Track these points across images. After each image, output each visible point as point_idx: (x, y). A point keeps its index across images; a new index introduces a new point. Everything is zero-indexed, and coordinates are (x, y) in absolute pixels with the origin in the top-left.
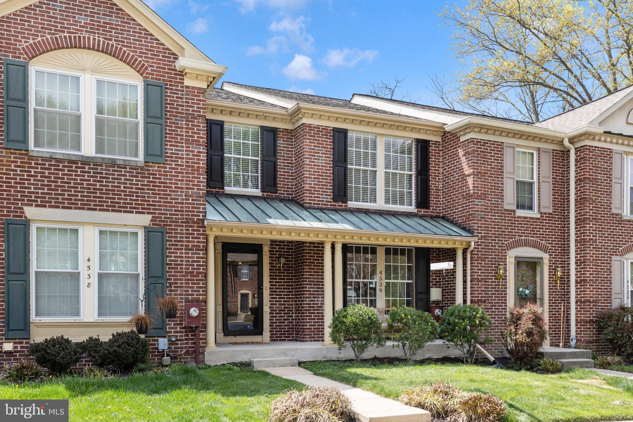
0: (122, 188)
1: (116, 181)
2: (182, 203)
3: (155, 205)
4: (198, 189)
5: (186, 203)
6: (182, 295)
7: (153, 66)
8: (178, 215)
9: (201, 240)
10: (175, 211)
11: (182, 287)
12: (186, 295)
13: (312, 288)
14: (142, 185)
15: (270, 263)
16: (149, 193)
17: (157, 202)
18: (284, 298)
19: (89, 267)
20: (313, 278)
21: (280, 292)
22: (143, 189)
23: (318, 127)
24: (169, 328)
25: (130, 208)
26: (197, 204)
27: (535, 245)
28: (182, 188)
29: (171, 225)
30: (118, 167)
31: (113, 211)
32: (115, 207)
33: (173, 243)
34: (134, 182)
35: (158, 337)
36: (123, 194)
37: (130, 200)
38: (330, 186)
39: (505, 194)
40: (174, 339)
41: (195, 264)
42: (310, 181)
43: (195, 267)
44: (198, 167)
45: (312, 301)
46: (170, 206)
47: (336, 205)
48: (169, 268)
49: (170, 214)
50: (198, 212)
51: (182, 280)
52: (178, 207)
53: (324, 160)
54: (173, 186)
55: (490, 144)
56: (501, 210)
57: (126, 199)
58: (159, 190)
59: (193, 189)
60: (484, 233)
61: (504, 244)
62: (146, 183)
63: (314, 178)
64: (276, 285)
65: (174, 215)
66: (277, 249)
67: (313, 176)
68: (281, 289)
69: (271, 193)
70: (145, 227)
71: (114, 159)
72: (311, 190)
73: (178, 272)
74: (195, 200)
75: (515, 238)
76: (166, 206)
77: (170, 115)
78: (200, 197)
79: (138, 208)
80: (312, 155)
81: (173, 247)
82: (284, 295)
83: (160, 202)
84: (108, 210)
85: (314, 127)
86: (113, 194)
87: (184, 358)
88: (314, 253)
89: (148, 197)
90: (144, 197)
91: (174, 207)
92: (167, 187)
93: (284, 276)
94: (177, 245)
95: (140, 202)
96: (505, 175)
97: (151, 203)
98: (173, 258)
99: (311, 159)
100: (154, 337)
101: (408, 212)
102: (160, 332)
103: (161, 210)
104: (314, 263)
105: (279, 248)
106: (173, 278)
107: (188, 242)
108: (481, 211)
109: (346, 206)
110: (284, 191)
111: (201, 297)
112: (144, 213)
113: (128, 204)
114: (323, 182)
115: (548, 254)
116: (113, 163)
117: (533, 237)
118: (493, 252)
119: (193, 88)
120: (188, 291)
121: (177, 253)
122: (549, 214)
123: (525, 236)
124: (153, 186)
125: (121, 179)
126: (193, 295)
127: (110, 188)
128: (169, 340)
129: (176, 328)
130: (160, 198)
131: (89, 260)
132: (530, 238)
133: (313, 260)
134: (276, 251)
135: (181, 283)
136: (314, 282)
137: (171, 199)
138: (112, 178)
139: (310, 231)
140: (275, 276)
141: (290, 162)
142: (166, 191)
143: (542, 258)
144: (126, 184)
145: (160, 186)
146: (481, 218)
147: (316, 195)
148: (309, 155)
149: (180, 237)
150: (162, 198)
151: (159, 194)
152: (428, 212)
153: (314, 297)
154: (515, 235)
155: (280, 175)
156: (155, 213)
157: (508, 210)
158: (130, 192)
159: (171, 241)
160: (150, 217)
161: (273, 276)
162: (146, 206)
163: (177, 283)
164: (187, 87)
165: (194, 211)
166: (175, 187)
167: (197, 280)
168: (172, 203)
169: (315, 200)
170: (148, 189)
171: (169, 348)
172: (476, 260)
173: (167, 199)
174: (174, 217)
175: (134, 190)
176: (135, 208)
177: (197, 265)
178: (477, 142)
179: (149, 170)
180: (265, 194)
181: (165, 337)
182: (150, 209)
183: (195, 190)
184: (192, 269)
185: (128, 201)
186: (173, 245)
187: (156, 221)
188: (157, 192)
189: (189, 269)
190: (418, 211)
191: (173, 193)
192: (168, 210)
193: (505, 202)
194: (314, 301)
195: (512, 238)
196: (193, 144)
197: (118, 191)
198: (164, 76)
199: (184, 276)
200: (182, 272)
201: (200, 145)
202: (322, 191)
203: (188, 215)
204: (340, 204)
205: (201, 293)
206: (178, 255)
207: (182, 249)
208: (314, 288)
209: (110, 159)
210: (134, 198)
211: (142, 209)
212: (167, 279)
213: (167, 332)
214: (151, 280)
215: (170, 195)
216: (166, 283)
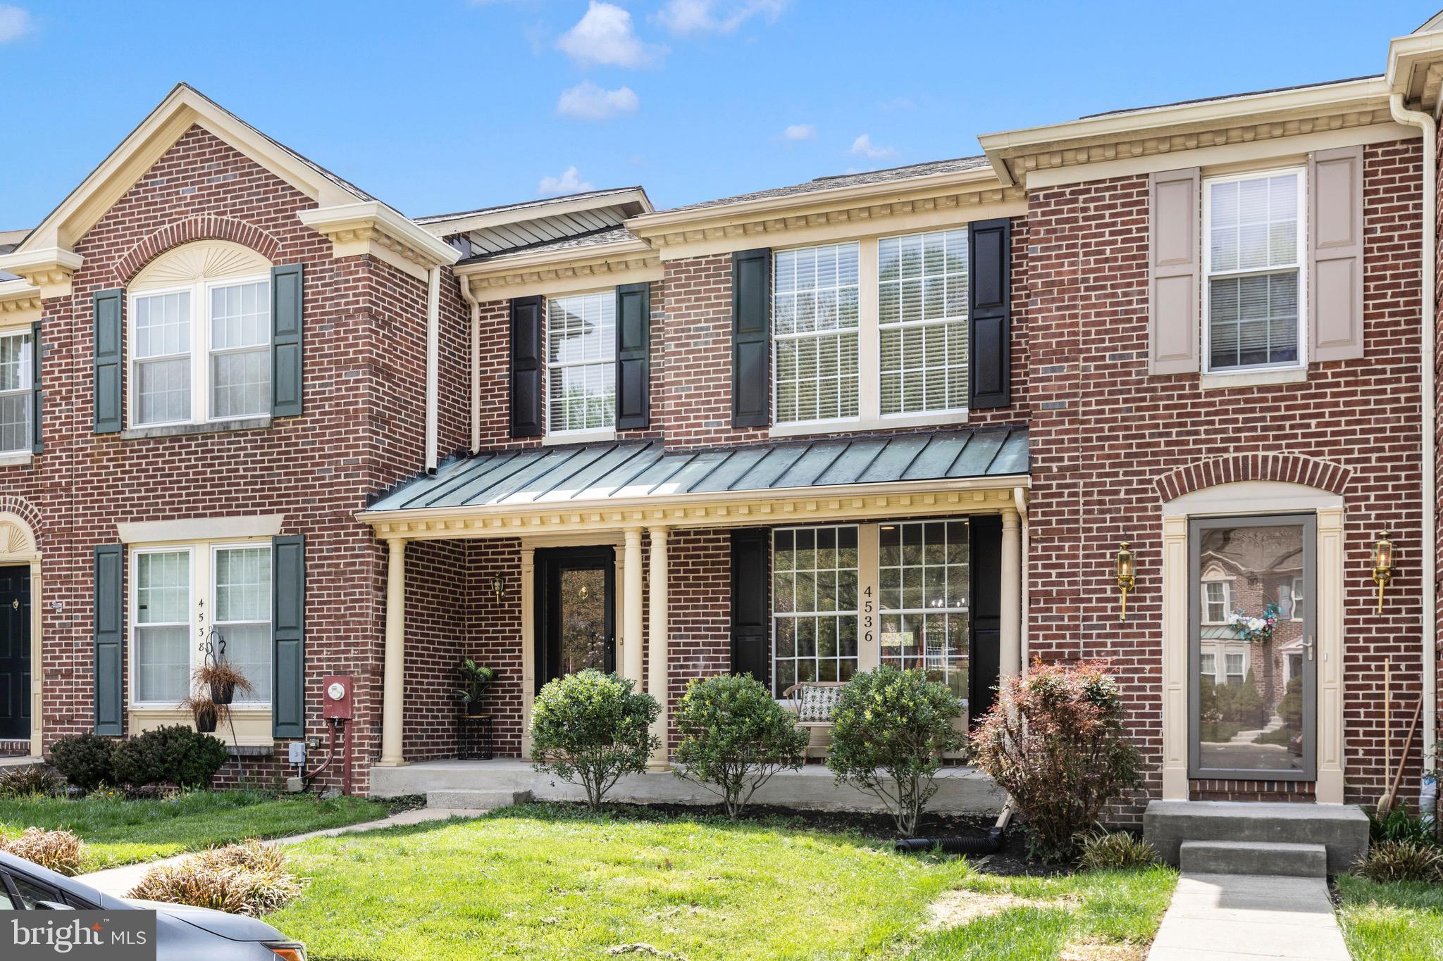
0: (241, 472)
1: (233, 460)
2: (331, 485)
3: (289, 495)
4: (355, 454)
5: (337, 484)
6: (329, 659)
7: (285, 239)
8: (323, 508)
9: (357, 552)
10: (321, 500)
11: (330, 645)
13: (681, 637)
14: (269, 461)
16: (279, 475)
17: (291, 488)
19: (201, 616)
20: (685, 615)
22: (272, 468)
23: (696, 261)
24: (309, 724)
25: (253, 505)
26: (354, 483)
27: (1286, 473)
28: (330, 456)
29: (313, 529)
30: (236, 436)
31: (228, 514)
32: (231, 506)
33: (317, 562)
34: (258, 457)
35: (291, 738)
36: (242, 481)
37: (252, 490)
38: (726, 393)
39: (1150, 329)
40: (313, 744)
44: (356, 410)
45: (682, 667)
46: (312, 494)
47: (740, 438)
48: (310, 610)
49: (312, 509)
50: (354, 498)
51: (330, 631)
52: (324, 493)
53: (711, 335)
54: (317, 454)
55: (1097, 190)
56: (1141, 382)
57: (247, 491)
58: (294, 466)
59: (347, 454)
60: (1070, 459)
61: (1150, 482)
62: (275, 456)
63: (687, 382)
65: (318, 508)
67: (683, 379)
69: (635, 429)
70: (275, 538)
71: (227, 423)
72: (680, 412)
73: (324, 617)
74: (351, 475)
75: (1199, 459)
76: (307, 494)
77: (312, 322)
78: (360, 468)
79: (264, 504)
80: (683, 331)
81: (316, 570)
83: (297, 487)
84: (222, 514)
85: (687, 265)
86: (228, 485)
87: (333, 782)
89: (279, 481)
90: (273, 482)
91: (317, 493)
92: (308, 458)
94: (323, 566)
95: (266, 493)
96: (1153, 272)
97: (283, 491)
98: (316, 592)
99: (679, 338)
100: (288, 739)
101: (941, 427)
102: (297, 730)
103: (297, 502)
104: (687, 578)
106: (315, 628)
107: (338, 557)
108: (1058, 396)
109: (765, 435)
112: (272, 512)
113: (249, 498)
115: (1341, 498)
116: (226, 430)
117: (1279, 447)
118: (1109, 511)
119: (347, 259)
121: (322, 581)
122: (1350, 363)
123: (1237, 449)
124: (286, 459)
125: (239, 456)
128: (307, 746)
129: (320, 723)
130: (296, 480)
131: (201, 604)
132: (1261, 454)
135: (328, 638)
136: (687, 622)
137: (313, 479)
138: (228, 457)
139: (566, 509)
142: (306, 465)
143: (1314, 513)
144: (247, 462)
145: (296, 459)
146: (1059, 414)
147: (692, 421)
148: (676, 331)
149: (328, 550)
150: (301, 480)
151: (295, 473)
152: (1008, 416)
153: (686, 659)
154: (1199, 451)
156: (288, 510)
157: (1168, 378)
158: (252, 476)
159: (313, 559)
160: (280, 517)
162: (275, 499)
163: (322, 638)
164: (338, 261)
165: (348, 498)
166: (320, 456)
168: (315, 486)
169: (689, 433)
170: (278, 467)
171: (307, 761)
172: (1043, 540)
173: (307, 479)
174: (318, 512)
175: (258, 473)
176: (259, 505)
178: (1046, 196)
179: (279, 432)
180: (624, 433)
181: (302, 739)
182: (281, 503)
183: (351, 456)
185: (250, 494)
186: (317, 566)
187: (290, 524)
188: (292, 470)
189: (340, 609)
190: (971, 419)
191: (316, 468)
192: (309, 501)
193: (1151, 354)
194: (687, 667)
195: (1185, 461)
196: (347, 368)
197: (235, 477)
198: (302, 252)
199: (333, 623)
200: (330, 616)
201: (360, 367)
202: (705, 410)
203: (339, 506)
204: (751, 432)
206: (324, 584)
207: (330, 573)
208: (687, 637)
209: (222, 423)
210: (259, 486)
211: (270, 504)
212: (305, 632)
213: (305, 731)
214: (281, 634)
215: (312, 472)
216: (305, 639)
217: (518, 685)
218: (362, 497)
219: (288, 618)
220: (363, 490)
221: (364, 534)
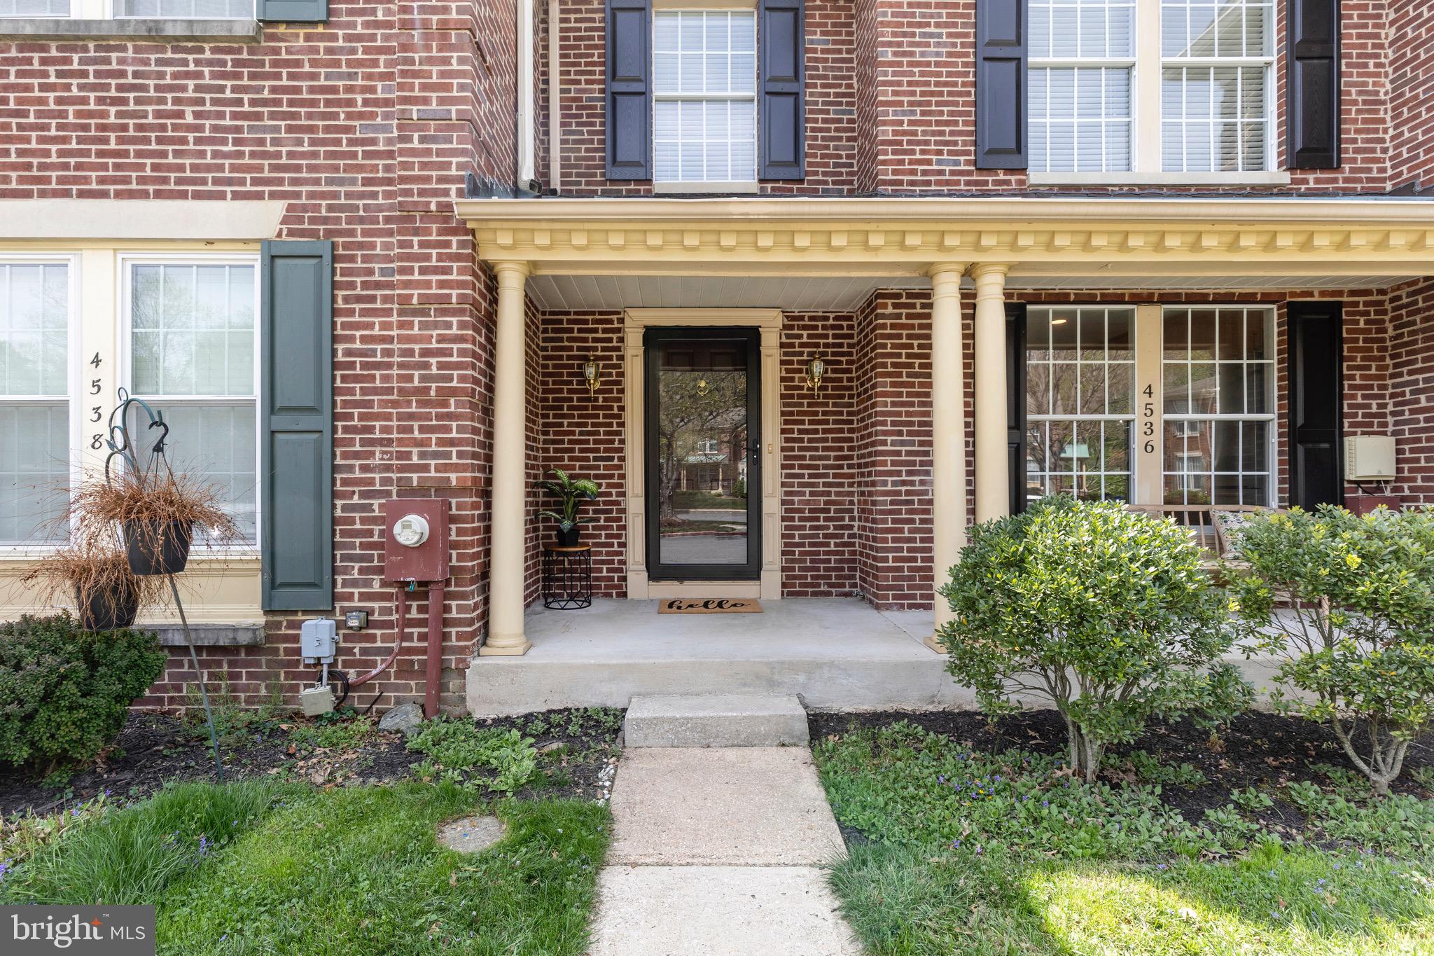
0: (189, 119)
1: (169, 96)
2: (390, 155)
3: (298, 168)
4: (442, 101)
5: (402, 152)
6: (388, 468)
8: (374, 195)
9: (454, 277)
10: (367, 181)
11: (389, 442)
12: (402, 469)
13: (903, 443)
14: (253, 102)
15: (783, 379)
16: (277, 129)
17: (303, 155)
18: (826, 476)
19: (96, 384)
20: (908, 414)
21: (812, 458)
22: (258, 116)
24: (344, 586)
25: (216, 181)
26: (440, 153)
28: (387, 102)
29: (351, 233)
30: (177, 50)
31: (159, 195)
32: (165, 180)
33: (358, 291)
34: (228, 94)
35: (305, 612)
36: (191, 137)
37: (216, 154)
38: (965, 124)
40: (353, 622)
41: (433, 361)
42: (895, 113)
43: (434, 371)
45: (904, 483)
46: (348, 168)
47: (985, 183)
48: (344, 378)
49: (349, 195)
50: (441, 180)
51: (388, 417)
52: (375, 168)
53: (944, 45)
54: (359, 98)
57: (202, 154)
58: (310, 116)
59: (426, 101)
62: (266, 94)
63: (911, 104)
64: (802, 440)
65: (362, 196)
66: (805, 340)
67: (905, 99)
68: (816, 449)
69: (785, 182)
70: (266, 244)
72: (900, 143)
73: (376, 391)
74: (434, 139)
76: (336, 169)
78: (451, 127)
79: (242, 182)
80: (904, 35)
81: (357, 307)
82: (825, 467)
83: (315, 155)
84: (144, 195)
86: (160, 141)
87: (396, 688)
88: (909, 337)
89: (275, 142)
90: (261, 142)
91: (360, 168)
92: (339, 103)
93: (824, 413)
94: (372, 299)
95: (247, 161)
97: (284, 161)
98: (358, 345)
99: (900, 44)
100: (295, 612)
102: (318, 597)
103: (317, 182)
104: (911, 365)
105: (809, 336)
106: (356, 411)
107: (407, 284)
109: (1022, 181)
110: (825, 174)
111: (453, 477)
112: (259, 196)
113: (208, 168)
114: (942, 113)
120: (408, 455)
121: (370, 326)
124: (291, 103)
125: (184, 88)
126: (426, 468)
127: (150, 120)
128: (340, 625)
129: (368, 583)
130: (313, 142)
131: (96, 361)
133: (908, 356)
134: (802, 345)
135: (385, 429)
136: (911, 424)
137: (351, 142)
138: (158, 88)
140: (799, 413)
141: (843, 90)
142: (335, 116)
144: (201, 102)
145: (313, 103)
147: (918, 157)
148: (895, 35)
149: (383, 272)
150: (323, 142)
151: (311, 129)
152: (1334, 181)
153: (909, 473)
155: (813, 129)
156: (297, 195)
158: (215, 128)
159: (352, 285)
160: (279, 207)
161: (791, 413)
162: (266, 174)
163: (370, 429)
165: (428, 179)
166: (366, 102)
167: (439, 417)
168: (354, 155)
169: (914, 172)
170: (273, 116)
171: (339, 651)
173: (338, 142)
174: (361, 203)
175: (228, 122)
176: (230, 181)
177: (441, 366)
179: (277, 51)
180: (769, 185)
181: (329, 613)
182: (280, 181)
183: (434, 105)
184: (423, 378)
185: (209, 160)
186: (359, 299)
187: (300, 220)
188: (304, 122)
189: (410, 378)
190: (1293, 180)
191: (357, 123)
192: (341, 182)
194: (912, 483)
197: (175, 128)
199: (395, 404)
200: (389, 391)
202: (937, 143)
203: (408, 193)
204: (1001, 178)
205: (454, 460)
206: (376, 331)
207: (388, 312)
208: (912, 443)
210: (230, 148)
211: (255, 182)
212: (335, 417)
213: (334, 597)
214: (280, 421)
215: (348, 129)
216: (334, 430)
217: (618, 503)
218: (460, 179)
219: (296, 390)
220: (460, 166)
221: (462, 244)
